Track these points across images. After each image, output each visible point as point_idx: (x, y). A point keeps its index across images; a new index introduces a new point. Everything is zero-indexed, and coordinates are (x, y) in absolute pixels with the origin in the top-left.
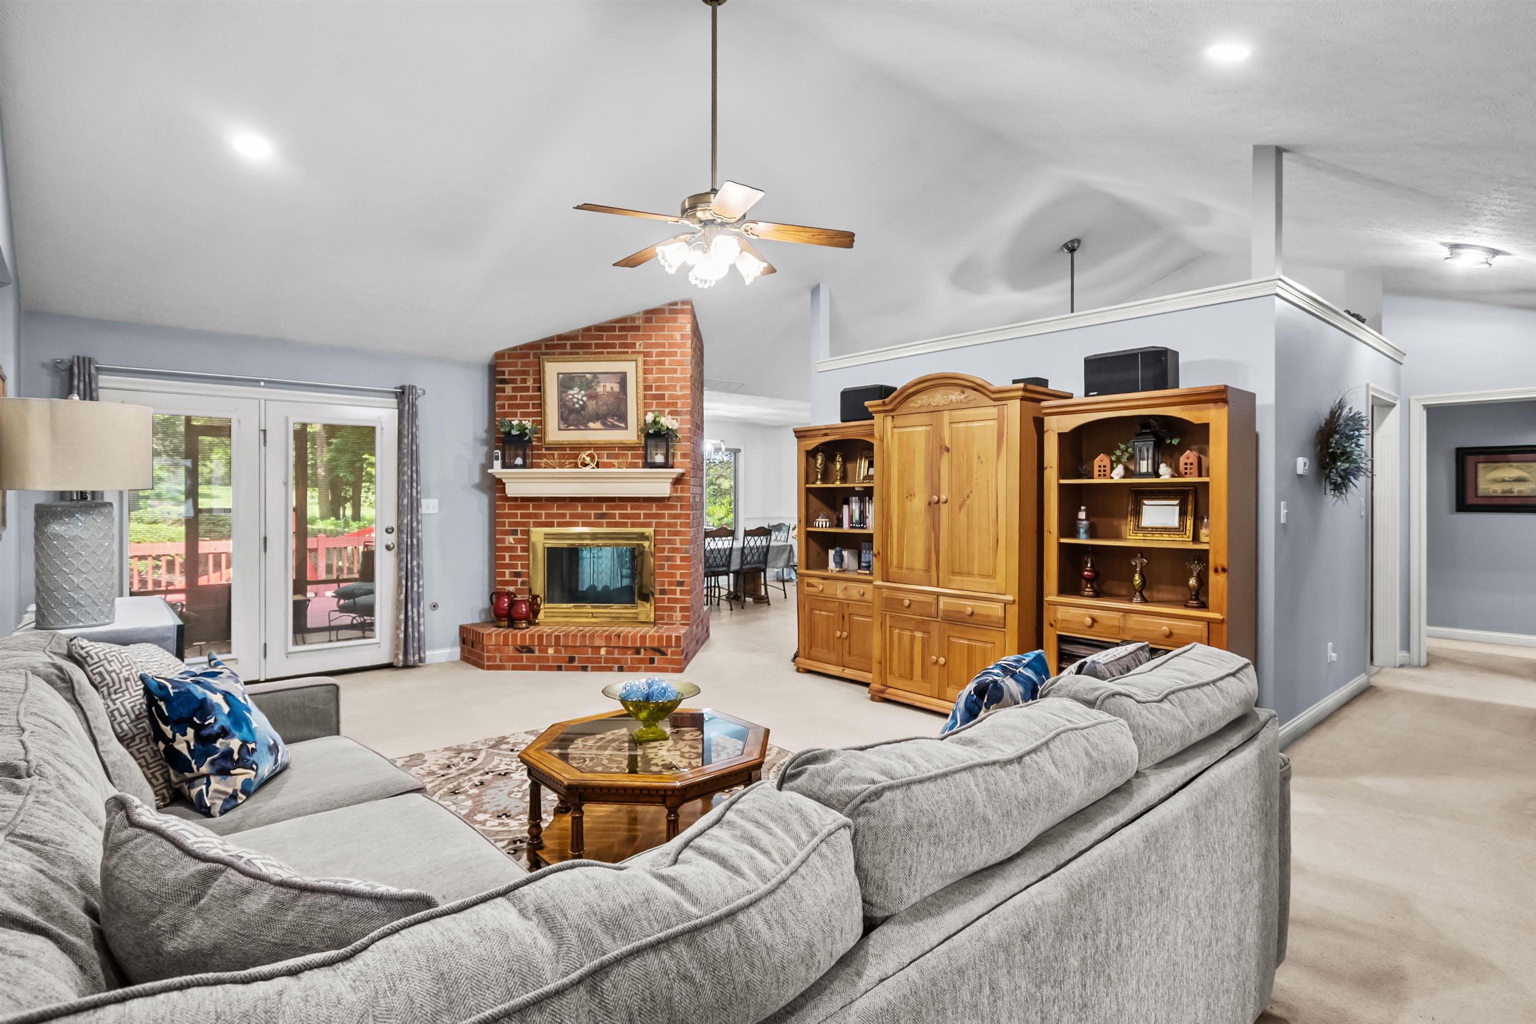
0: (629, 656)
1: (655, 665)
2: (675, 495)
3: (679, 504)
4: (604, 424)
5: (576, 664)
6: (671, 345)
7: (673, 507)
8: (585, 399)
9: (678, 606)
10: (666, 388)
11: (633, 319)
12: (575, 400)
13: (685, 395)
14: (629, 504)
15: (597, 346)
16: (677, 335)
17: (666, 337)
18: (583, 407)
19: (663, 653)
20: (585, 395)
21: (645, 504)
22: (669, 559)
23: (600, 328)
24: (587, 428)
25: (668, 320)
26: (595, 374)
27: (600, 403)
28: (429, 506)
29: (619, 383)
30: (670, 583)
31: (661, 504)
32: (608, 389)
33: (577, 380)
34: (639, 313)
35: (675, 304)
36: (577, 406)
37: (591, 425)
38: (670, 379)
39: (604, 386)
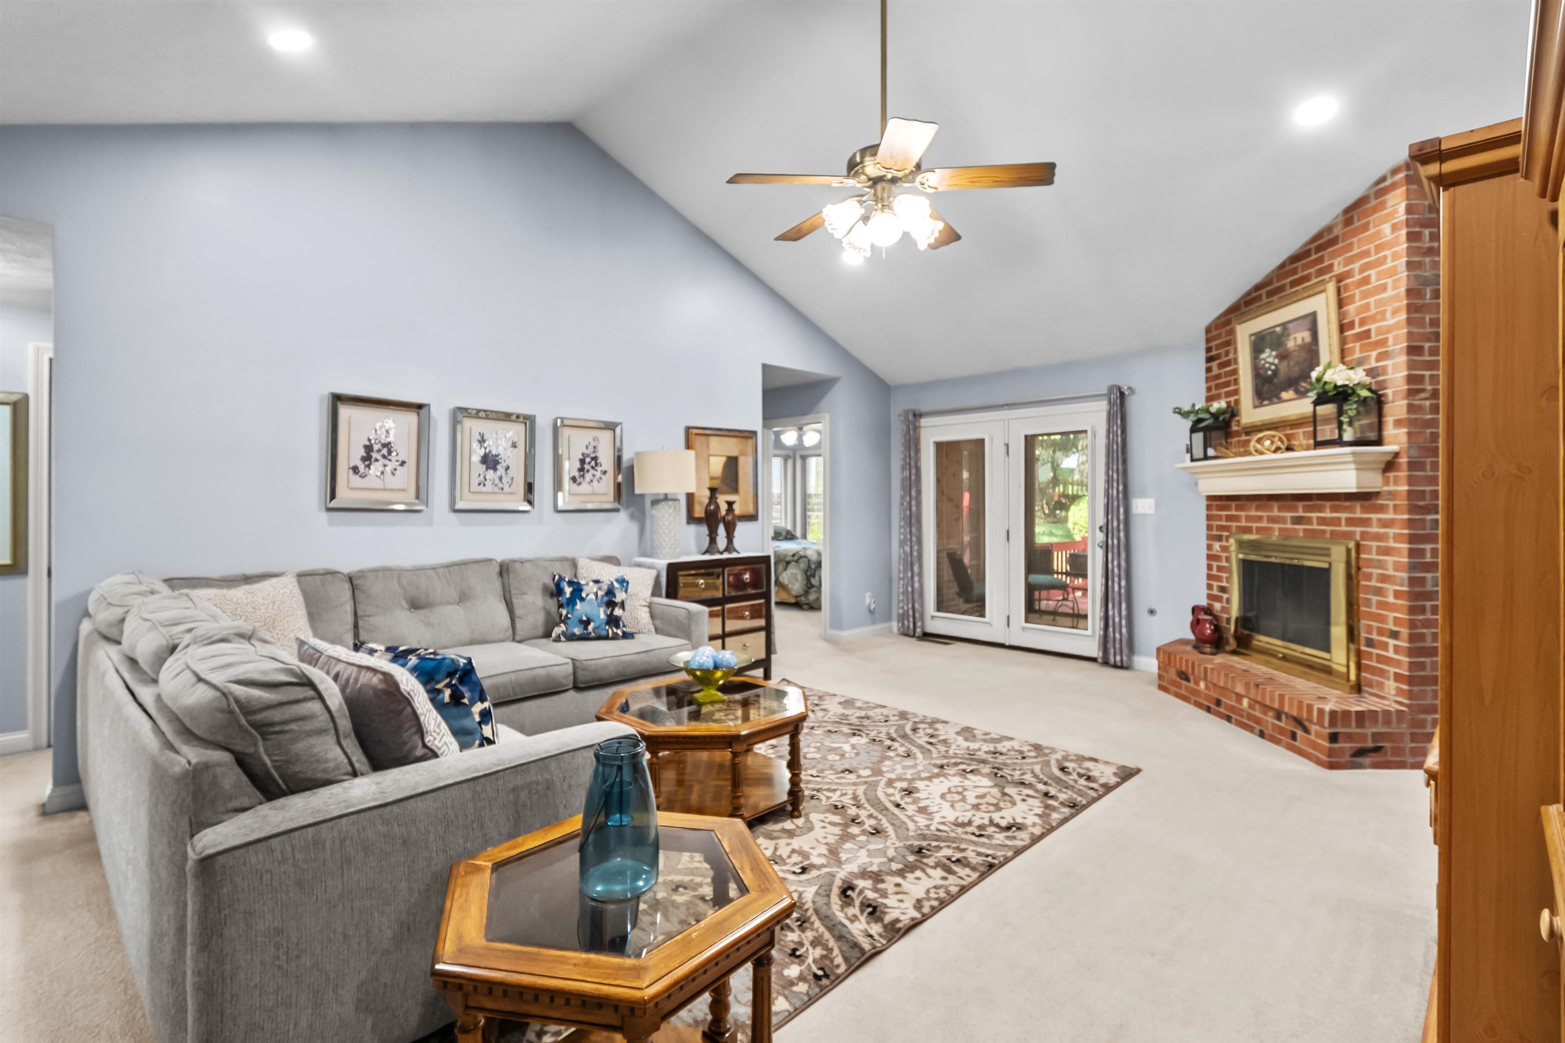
0: (1270, 719)
1: (1297, 744)
2: (1386, 488)
3: (1391, 503)
4: (1297, 391)
5: (1222, 710)
6: (1378, 249)
7: (1382, 509)
8: (1276, 361)
9: (1392, 670)
10: (1373, 319)
11: (1329, 229)
12: (1267, 365)
13: (1398, 322)
14: (1328, 504)
15: (1294, 284)
16: (1386, 228)
17: (1370, 239)
18: (1275, 373)
19: (1306, 730)
20: (1276, 357)
21: (1347, 504)
22: (1379, 591)
23: (1295, 259)
24: (1281, 401)
25: (1375, 210)
26: (1284, 325)
27: (1292, 363)
28: (1142, 506)
29: (1309, 330)
30: (1381, 632)
31: (1367, 503)
32: (1299, 342)
33: (1268, 338)
34: (1337, 217)
35: (1383, 179)
36: (1270, 373)
37: (1284, 395)
38: (1378, 303)
39: (1295, 338)
